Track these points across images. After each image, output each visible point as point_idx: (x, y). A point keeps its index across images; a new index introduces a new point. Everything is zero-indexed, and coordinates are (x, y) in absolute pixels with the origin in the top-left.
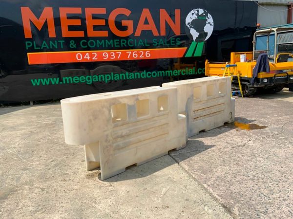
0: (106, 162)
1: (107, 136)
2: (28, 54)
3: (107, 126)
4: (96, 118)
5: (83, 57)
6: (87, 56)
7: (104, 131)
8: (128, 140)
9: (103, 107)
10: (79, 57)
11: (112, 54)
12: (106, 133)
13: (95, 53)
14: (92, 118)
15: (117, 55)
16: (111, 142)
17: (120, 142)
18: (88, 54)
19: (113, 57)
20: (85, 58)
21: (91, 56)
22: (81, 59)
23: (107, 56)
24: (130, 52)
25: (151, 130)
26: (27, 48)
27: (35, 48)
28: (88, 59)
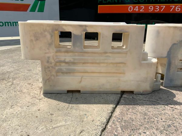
0: (48, 79)
1: (49, 58)
2: (99, 6)
3: (48, 49)
4: (37, 39)
5: (133, 9)
6: (136, 9)
7: (46, 53)
8: (72, 67)
9: (45, 31)
10: (131, 9)
11: (157, 7)
12: (47, 55)
13: (143, 6)
14: (33, 38)
15: (160, 8)
16: (53, 64)
17: (64, 67)
18: (137, 7)
19: (157, 10)
20: (135, 10)
21: (140, 8)
22: (132, 10)
23: (152, 9)
24: (174, 6)
25: (102, 65)
26: (99, 2)
27: (103, 2)
28: (137, 11)
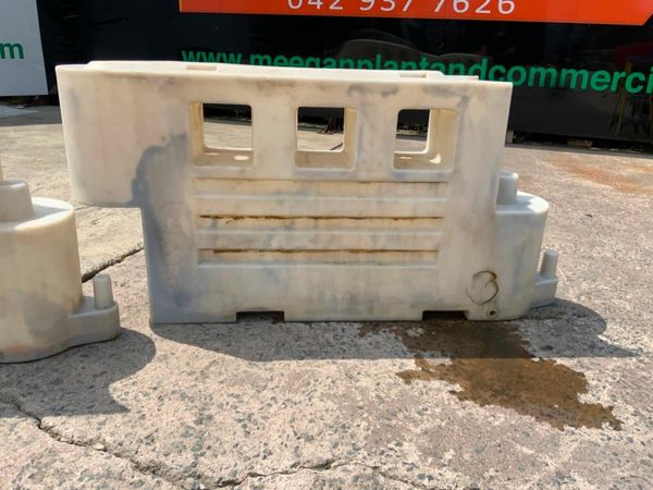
19: (390, 5)
20: (310, 3)
23: (373, 1)
28: (318, 7)
